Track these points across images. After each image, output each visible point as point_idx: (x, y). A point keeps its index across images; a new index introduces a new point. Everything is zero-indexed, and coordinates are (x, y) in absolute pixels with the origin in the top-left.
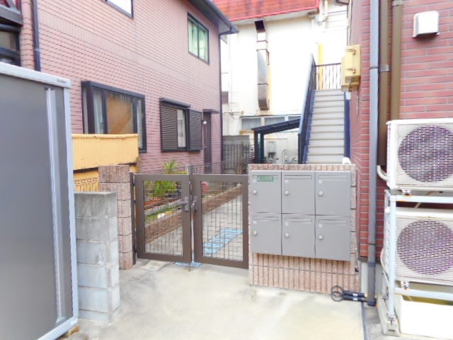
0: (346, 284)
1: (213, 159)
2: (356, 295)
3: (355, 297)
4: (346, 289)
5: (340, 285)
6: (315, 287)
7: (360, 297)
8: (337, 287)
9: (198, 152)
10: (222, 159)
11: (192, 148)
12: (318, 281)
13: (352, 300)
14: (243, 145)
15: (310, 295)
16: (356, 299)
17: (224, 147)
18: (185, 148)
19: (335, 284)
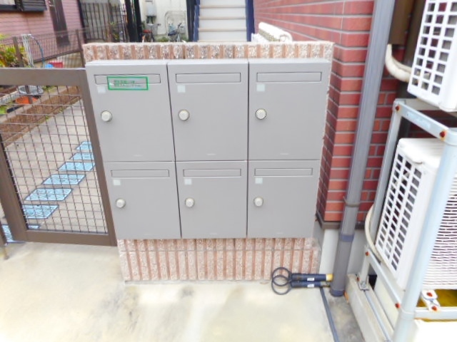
0: (296, 264)
1: (67, 24)
2: (313, 279)
3: (311, 282)
4: (295, 271)
5: (286, 265)
6: (244, 272)
7: (319, 280)
8: (282, 268)
9: (39, 13)
10: (83, 25)
11: (27, 8)
12: (249, 264)
13: (306, 287)
14: (110, 4)
15: (234, 285)
16: (313, 285)
17: (83, 7)
18: (15, 7)
19: (277, 265)
